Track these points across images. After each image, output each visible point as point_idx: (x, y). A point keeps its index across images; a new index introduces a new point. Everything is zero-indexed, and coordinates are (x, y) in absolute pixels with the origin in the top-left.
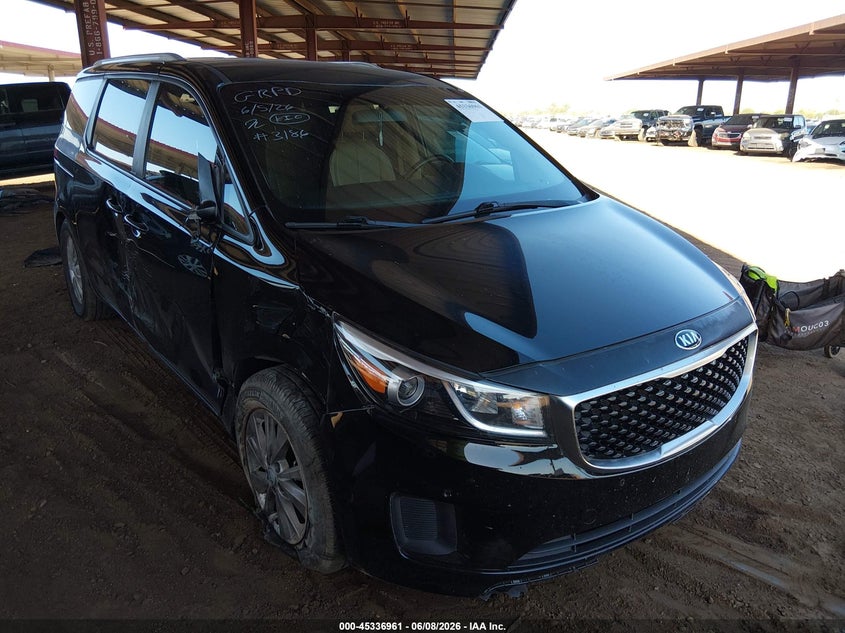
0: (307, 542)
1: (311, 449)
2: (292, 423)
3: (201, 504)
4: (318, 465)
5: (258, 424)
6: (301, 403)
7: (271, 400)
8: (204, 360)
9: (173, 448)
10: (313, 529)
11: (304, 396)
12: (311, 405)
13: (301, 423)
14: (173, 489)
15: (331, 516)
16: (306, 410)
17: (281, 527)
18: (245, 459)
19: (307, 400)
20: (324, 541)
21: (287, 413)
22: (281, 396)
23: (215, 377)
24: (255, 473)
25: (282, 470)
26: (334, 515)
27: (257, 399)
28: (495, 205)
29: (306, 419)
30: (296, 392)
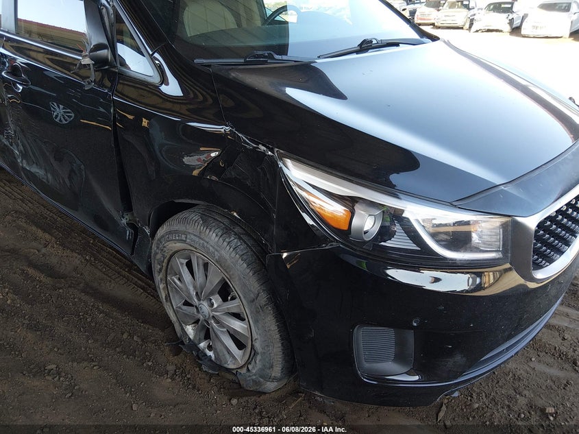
0: (250, 367)
1: (254, 285)
2: (229, 262)
3: (125, 336)
4: (263, 299)
5: (182, 264)
6: (236, 242)
7: (202, 242)
8: (110, 206)
9: (82, 285)
10: (259, 357)
11: (236, 234)
12: (245, 243)
13: (240, 262)
14: (93, 324)
15: (280, 345)
16: (242, 247)
17: (216, 353)
18: (168, 297)
19: (240, 238)
20: (272, 367)
21: (223, 252)
22: (213, 237)
23: (124, 221)
24: (180, 308)
25: (215, 306)
26: (282, 344)
27: (184, 242)
28: (374, 42)
29: (245, 257)
30: (227, 231)
